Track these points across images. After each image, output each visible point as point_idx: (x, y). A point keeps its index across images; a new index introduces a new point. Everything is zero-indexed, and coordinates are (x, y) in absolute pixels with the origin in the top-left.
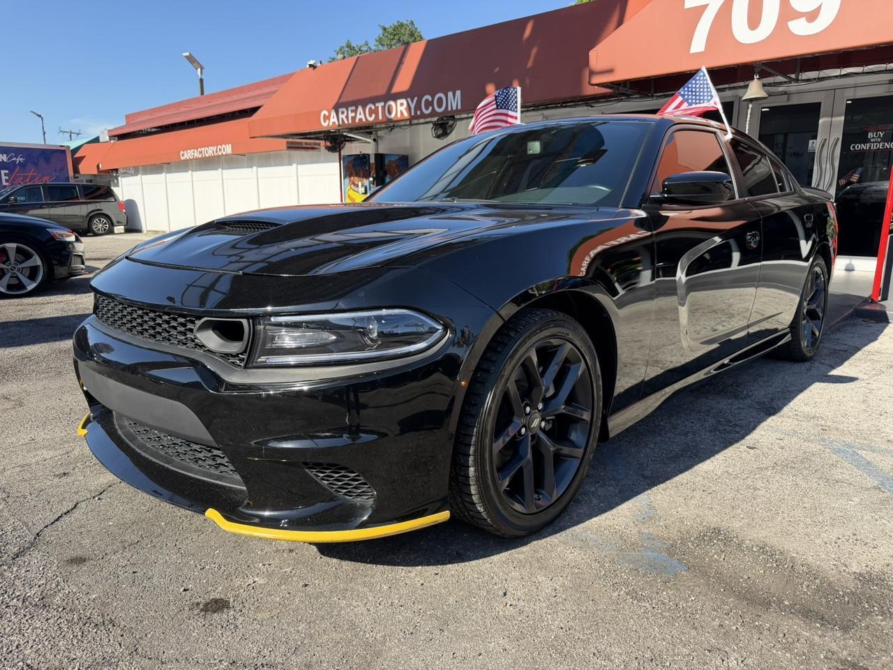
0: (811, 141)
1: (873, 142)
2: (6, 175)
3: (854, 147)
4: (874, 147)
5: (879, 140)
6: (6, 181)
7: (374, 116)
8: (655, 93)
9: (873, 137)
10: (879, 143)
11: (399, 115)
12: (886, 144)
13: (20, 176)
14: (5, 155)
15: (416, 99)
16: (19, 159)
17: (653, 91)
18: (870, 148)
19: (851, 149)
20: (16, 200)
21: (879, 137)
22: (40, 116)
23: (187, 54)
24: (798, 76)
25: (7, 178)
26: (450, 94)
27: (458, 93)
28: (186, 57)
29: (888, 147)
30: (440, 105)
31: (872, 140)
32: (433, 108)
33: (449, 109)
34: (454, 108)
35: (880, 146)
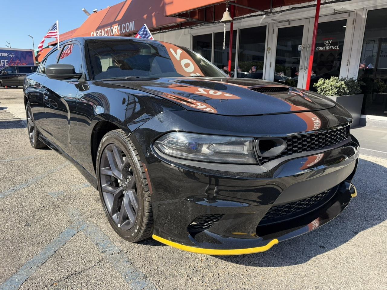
0: (299, 46)
1: (327, 46)
2: (6, 62)
3: (318, 49)
4: (327, 48)
5: (329, 45)
6: (7, 64)
7: (107, 34)
8: (215, 21)
9: (327, 44)
10: (329, 46)
11: (115, 34)
12: (332, 47)
13: (12, 63)
14: (6, 54)
15: (120, 25)
16: (12, 55)
17: (213, 21)
18: (325, 49)
19: (317, 50)
20: (4, 73)
21: (329, 43)
22: (32, 37)
23: (83, 9)
24: (271, 10)
25: (7, 63)
26: (131, 23)
27: (134, 22)
28: (83, 10)
29: (334, 49)
30: (128, 29)
31: (326, 45)
32: (126, 31)
33: (131, 30)
34: (132, 30)
35: (330, 48)
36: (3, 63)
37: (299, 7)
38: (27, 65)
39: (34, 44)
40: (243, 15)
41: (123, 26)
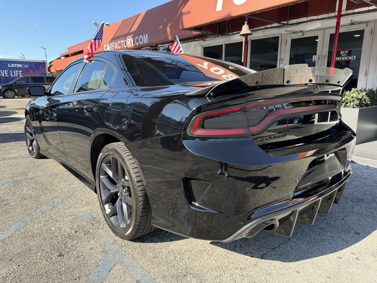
0: (314, 56)
1: (343, 56)
2: (21, 72)
4: (343, 59)
5: (346, 55)
6: (21, 75)
7: (120, 46)
8: (229, 33)
9: (343, 54)
10: (346, 56)
11: (128, 46)
12: (349, 57)
13: (27, 73)
14: (21, 65)
15: (133, 38)
16: (27, 66)
17: (227, 32)
18: (341, 59)
20: (19, 83)
21: (346, 53)
22: (44, 49)
23: (94, 22)
24: (288, 22)
25: (22, 74)
26: (144, 36)
27: (147, 35)
28: (93, 23)
29: (350, 59)
30: (141, 42)
31: (342, 55)
32: (139, 43)
33: (144, 43)
34: (146, 43)
35: (346, 58)
36: (18, 74)
37: (318, 19)
38: (40, 75)
39: (46, 55)
40: (258, 27)
41: (137, 39)
